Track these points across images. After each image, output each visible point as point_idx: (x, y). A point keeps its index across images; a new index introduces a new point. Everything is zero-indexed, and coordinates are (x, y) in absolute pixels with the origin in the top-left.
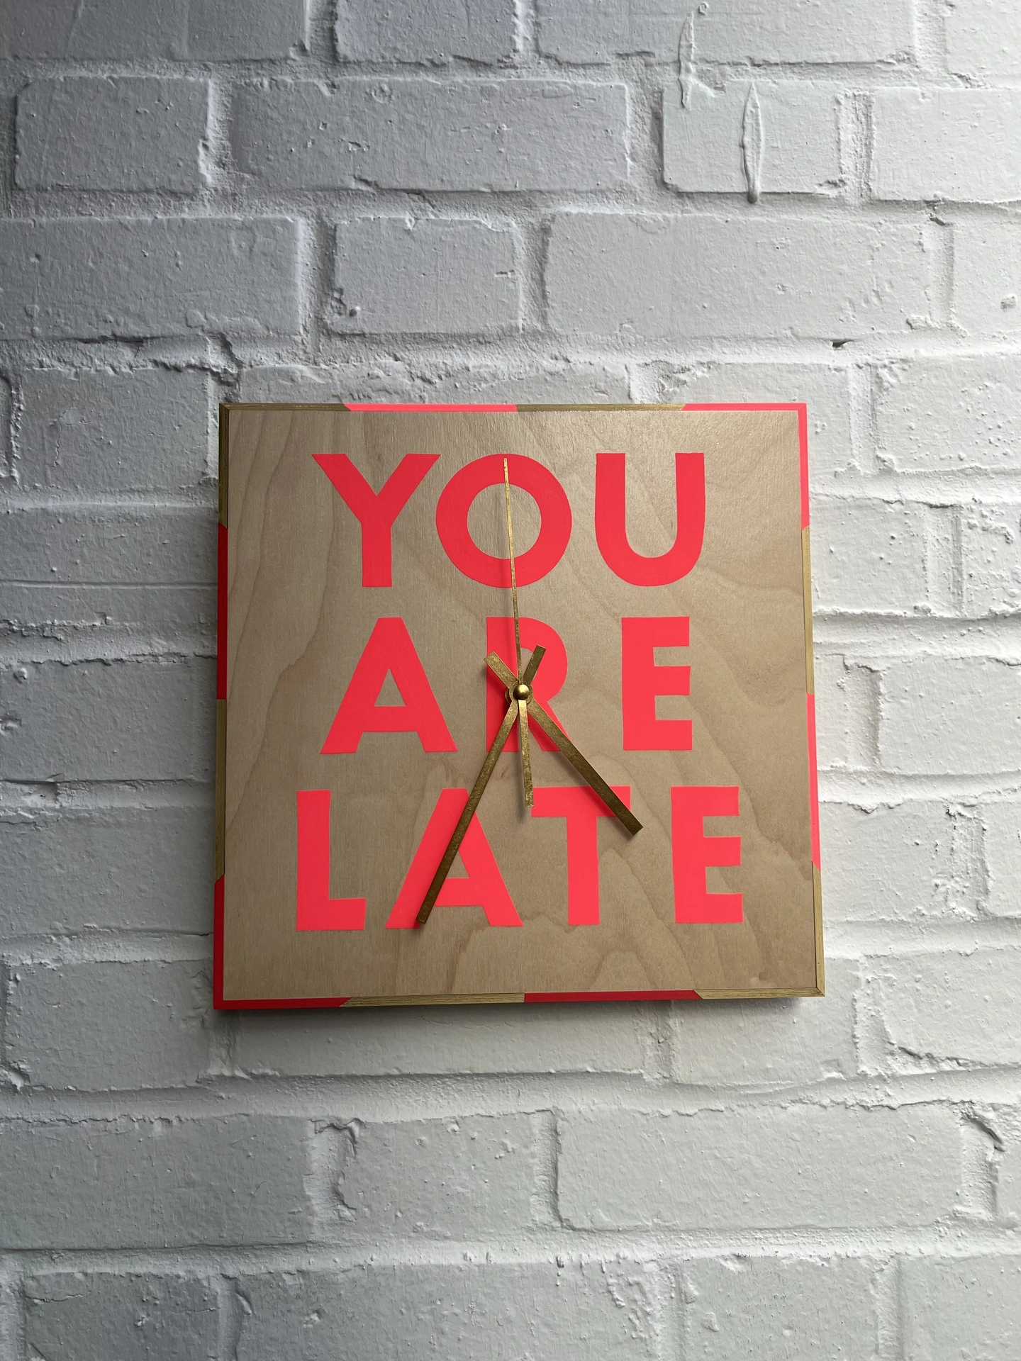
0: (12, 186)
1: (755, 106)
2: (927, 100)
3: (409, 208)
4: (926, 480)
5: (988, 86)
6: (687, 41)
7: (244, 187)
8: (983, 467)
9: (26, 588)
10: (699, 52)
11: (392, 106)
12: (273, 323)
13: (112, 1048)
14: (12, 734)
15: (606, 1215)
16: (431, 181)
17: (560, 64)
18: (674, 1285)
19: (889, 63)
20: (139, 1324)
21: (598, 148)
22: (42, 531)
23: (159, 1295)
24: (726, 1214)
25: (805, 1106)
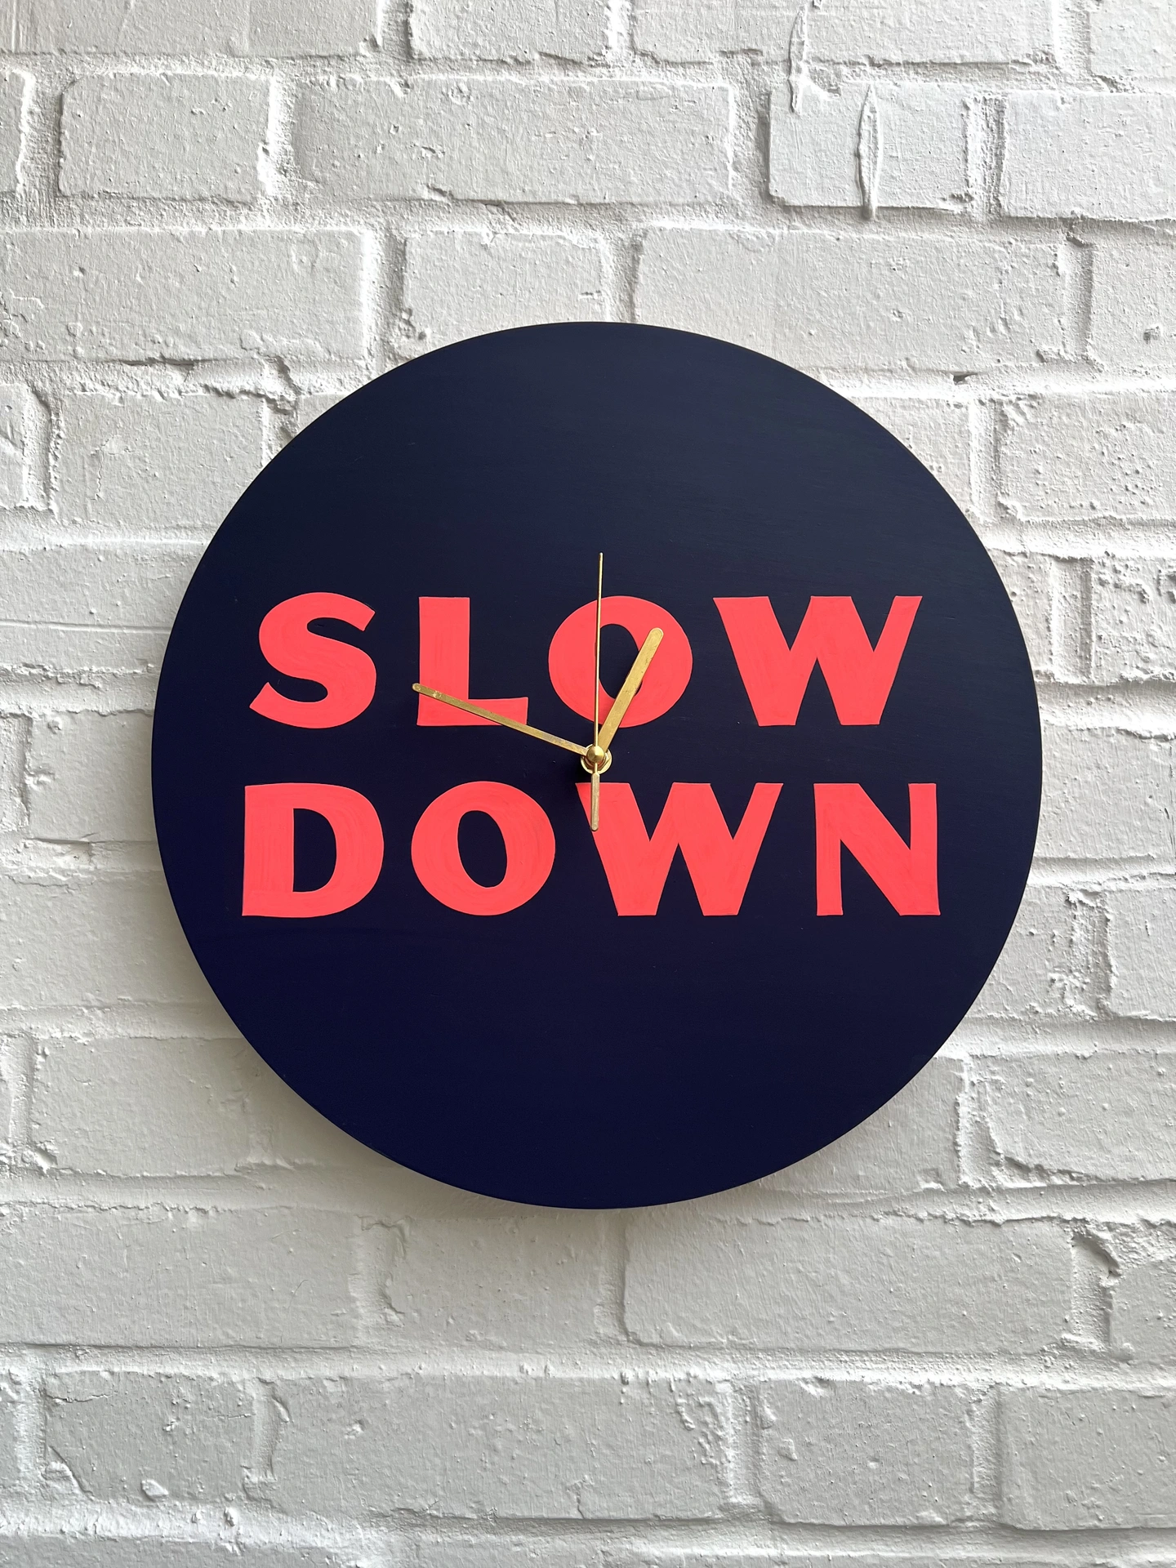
0: (56, 192)
1: (873, 111)
2: (1067, 105)
3: (486, 222)
4: (1053, 529)
5: (1136, 90)
6: (799, 37)
7: (306, 195)
8: (1118, 517)
9: (63, 631)
10: (813, 51)
11: (470, 107)
12: (334, 346)
13: (146, 1131)
14: (45, 789)
15: (676, 1329)
16: (512, 192)
17: (657, 62)
18: (749, 1408)
19: (1025, 64)
20: (168, 1429)
21: (697, 157)
22: (80, 569)
23: (190, 1397)
24: (808, 1333)
25: (899, 1218)
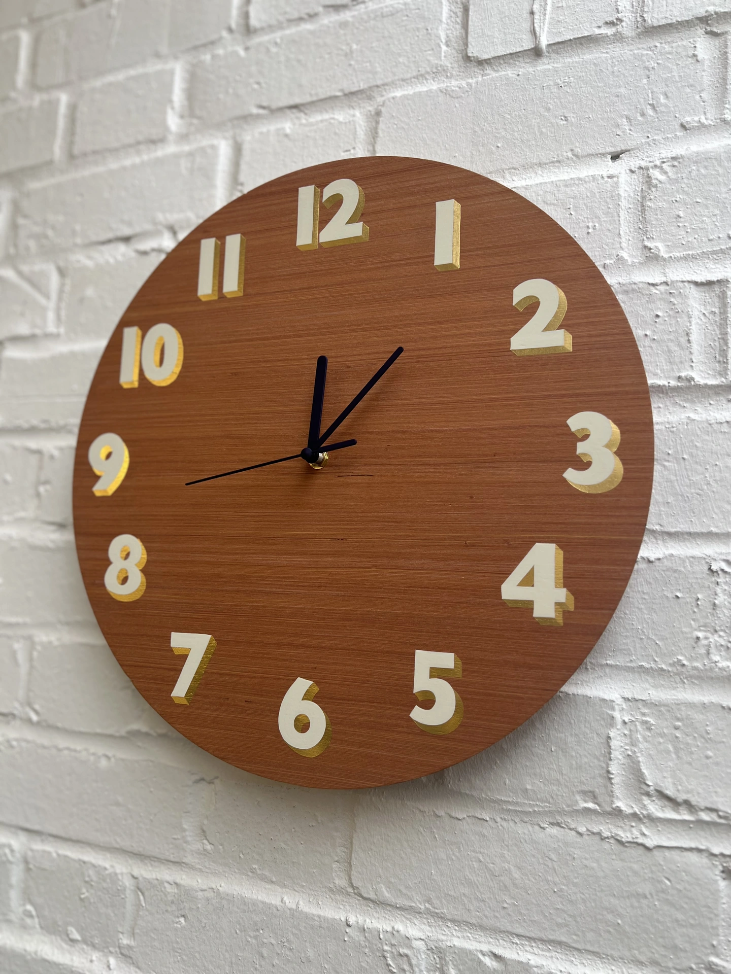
3: (289, 119)
4: (694, 260)
7: (193, 128)
11: (281, 52)
15: (387, 891)
16: (304, 97)
18: (438, 966)
20: (82, 897)
21: (420, 44)
24: (487, 913)
25: (562, 829)
